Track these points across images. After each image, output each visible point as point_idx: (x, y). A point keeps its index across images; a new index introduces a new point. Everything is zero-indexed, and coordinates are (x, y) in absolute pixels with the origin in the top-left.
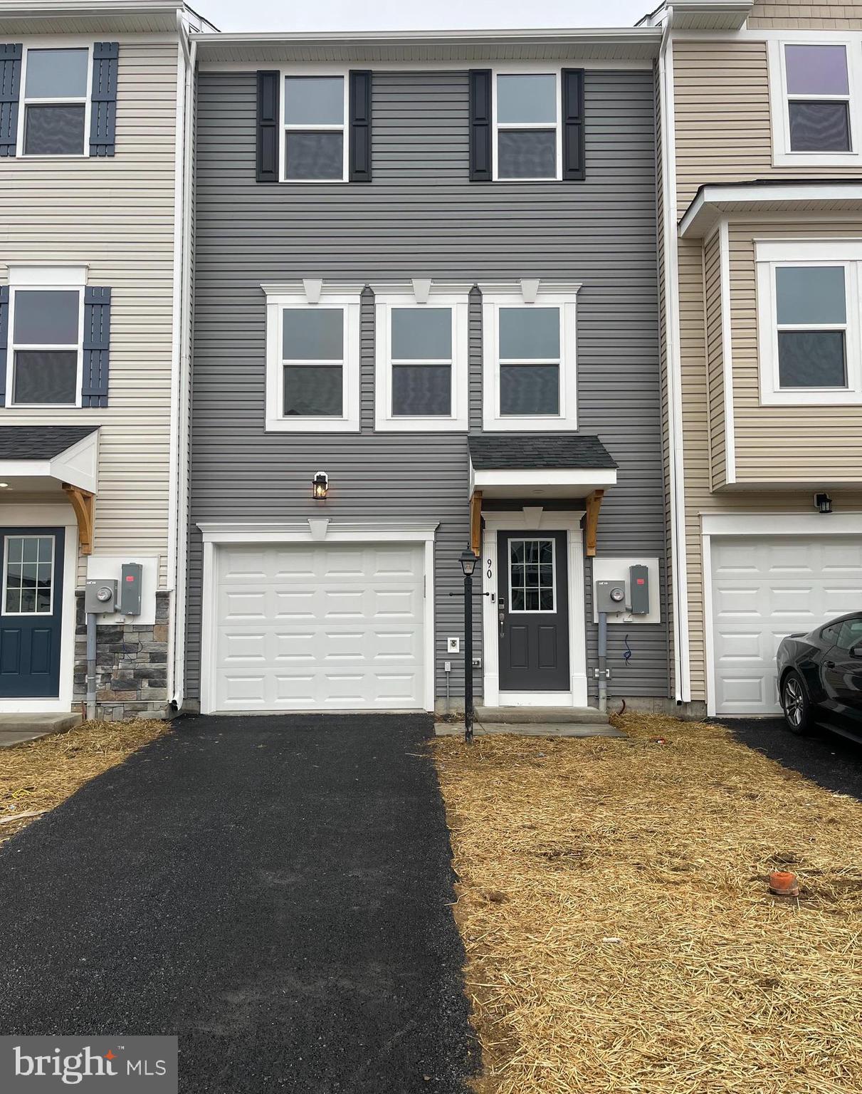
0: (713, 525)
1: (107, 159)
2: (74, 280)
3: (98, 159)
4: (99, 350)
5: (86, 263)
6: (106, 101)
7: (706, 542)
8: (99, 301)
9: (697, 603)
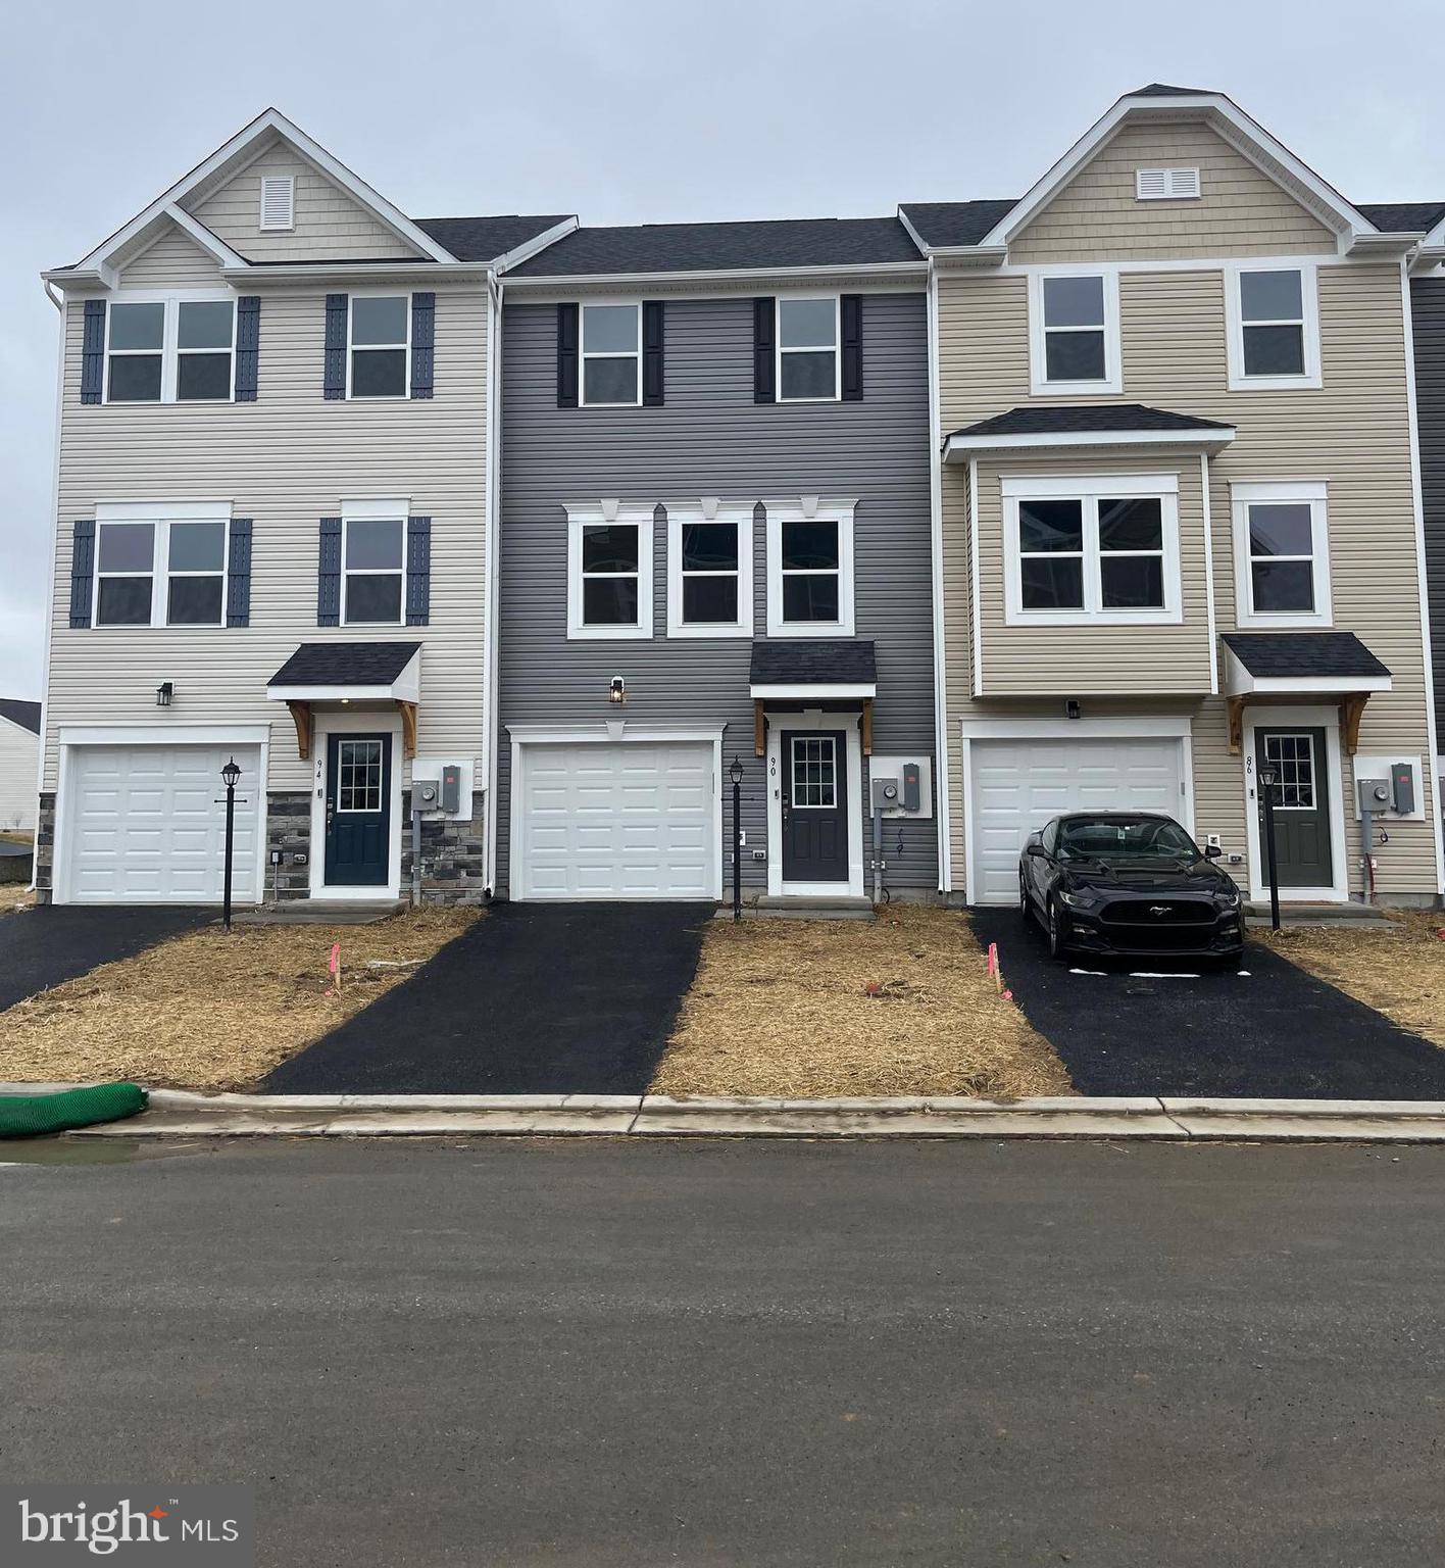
0: (973, 730)
1: (426, 400)
2: (400, 512)
3: (418, 400)
4: (420, 573)
5: (409, 496)
6: (425, 348)
7: (966, 745)
8: (420, 529)
9: (957, 802)
